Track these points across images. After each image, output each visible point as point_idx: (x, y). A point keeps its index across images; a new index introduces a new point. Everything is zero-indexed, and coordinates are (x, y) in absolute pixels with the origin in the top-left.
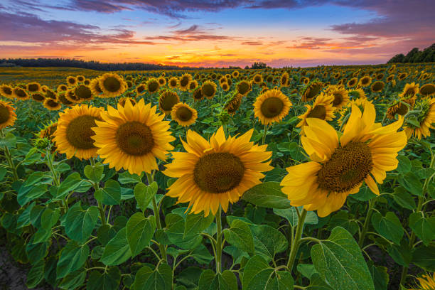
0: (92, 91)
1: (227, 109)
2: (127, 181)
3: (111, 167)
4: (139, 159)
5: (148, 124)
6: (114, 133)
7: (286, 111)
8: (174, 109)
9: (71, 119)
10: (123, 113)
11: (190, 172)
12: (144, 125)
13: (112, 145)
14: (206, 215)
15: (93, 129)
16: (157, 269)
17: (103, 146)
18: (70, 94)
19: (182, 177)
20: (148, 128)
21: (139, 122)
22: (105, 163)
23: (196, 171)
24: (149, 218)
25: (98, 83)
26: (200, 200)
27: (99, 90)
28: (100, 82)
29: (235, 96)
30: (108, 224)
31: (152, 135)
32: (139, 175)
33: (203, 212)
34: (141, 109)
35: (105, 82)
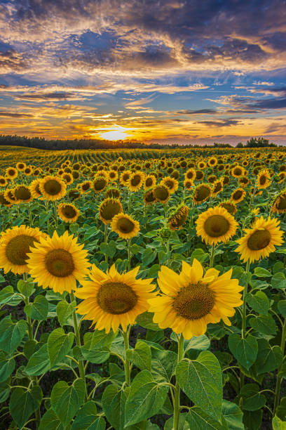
0: (32, 193)
1: (170, 223)
2: (51, 298)
3: (39, 285)
4: (62, 279)
5: (70, 252)
6: (43, 257)
7: (233, 232)
8: (115, 219)
9: (11, 238)
10: (51, 243)
11: (95, 296)
12: (67, 252)
13: (41, 266)
14: (107, 332)
15: (28, 254)
16: (73, 385)
17: (34, 268)
18: (10, 194)
19: (88, 299)
20: (70, 254)
21: (62, 250)
22: (35, 281)
23: (98, 295)
24: (68, 334)
25: (38, 186)
26: (103, 319)
27: (39, 192)
28: (40, 186)
29: (179, 210)
30: (34, 340)
31: (72, 261)
32: (61, 293)
33: (104, 330)
34: (64, 240)
35: (45, 186)
